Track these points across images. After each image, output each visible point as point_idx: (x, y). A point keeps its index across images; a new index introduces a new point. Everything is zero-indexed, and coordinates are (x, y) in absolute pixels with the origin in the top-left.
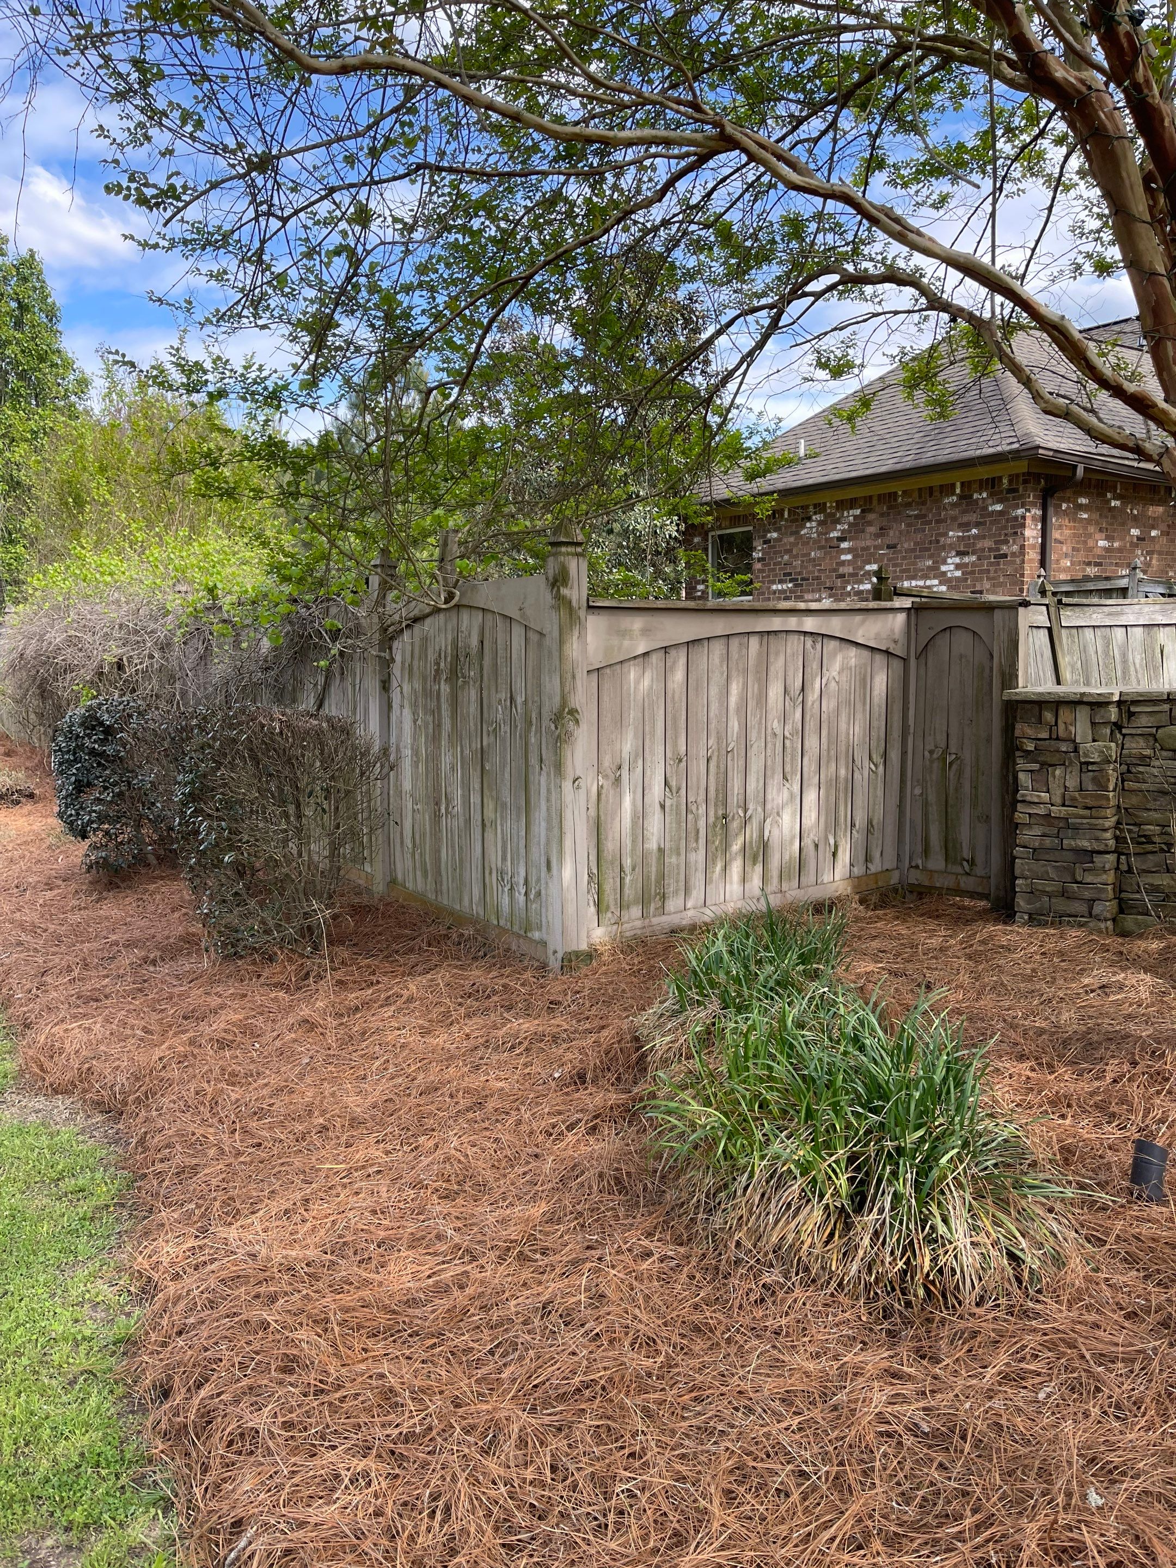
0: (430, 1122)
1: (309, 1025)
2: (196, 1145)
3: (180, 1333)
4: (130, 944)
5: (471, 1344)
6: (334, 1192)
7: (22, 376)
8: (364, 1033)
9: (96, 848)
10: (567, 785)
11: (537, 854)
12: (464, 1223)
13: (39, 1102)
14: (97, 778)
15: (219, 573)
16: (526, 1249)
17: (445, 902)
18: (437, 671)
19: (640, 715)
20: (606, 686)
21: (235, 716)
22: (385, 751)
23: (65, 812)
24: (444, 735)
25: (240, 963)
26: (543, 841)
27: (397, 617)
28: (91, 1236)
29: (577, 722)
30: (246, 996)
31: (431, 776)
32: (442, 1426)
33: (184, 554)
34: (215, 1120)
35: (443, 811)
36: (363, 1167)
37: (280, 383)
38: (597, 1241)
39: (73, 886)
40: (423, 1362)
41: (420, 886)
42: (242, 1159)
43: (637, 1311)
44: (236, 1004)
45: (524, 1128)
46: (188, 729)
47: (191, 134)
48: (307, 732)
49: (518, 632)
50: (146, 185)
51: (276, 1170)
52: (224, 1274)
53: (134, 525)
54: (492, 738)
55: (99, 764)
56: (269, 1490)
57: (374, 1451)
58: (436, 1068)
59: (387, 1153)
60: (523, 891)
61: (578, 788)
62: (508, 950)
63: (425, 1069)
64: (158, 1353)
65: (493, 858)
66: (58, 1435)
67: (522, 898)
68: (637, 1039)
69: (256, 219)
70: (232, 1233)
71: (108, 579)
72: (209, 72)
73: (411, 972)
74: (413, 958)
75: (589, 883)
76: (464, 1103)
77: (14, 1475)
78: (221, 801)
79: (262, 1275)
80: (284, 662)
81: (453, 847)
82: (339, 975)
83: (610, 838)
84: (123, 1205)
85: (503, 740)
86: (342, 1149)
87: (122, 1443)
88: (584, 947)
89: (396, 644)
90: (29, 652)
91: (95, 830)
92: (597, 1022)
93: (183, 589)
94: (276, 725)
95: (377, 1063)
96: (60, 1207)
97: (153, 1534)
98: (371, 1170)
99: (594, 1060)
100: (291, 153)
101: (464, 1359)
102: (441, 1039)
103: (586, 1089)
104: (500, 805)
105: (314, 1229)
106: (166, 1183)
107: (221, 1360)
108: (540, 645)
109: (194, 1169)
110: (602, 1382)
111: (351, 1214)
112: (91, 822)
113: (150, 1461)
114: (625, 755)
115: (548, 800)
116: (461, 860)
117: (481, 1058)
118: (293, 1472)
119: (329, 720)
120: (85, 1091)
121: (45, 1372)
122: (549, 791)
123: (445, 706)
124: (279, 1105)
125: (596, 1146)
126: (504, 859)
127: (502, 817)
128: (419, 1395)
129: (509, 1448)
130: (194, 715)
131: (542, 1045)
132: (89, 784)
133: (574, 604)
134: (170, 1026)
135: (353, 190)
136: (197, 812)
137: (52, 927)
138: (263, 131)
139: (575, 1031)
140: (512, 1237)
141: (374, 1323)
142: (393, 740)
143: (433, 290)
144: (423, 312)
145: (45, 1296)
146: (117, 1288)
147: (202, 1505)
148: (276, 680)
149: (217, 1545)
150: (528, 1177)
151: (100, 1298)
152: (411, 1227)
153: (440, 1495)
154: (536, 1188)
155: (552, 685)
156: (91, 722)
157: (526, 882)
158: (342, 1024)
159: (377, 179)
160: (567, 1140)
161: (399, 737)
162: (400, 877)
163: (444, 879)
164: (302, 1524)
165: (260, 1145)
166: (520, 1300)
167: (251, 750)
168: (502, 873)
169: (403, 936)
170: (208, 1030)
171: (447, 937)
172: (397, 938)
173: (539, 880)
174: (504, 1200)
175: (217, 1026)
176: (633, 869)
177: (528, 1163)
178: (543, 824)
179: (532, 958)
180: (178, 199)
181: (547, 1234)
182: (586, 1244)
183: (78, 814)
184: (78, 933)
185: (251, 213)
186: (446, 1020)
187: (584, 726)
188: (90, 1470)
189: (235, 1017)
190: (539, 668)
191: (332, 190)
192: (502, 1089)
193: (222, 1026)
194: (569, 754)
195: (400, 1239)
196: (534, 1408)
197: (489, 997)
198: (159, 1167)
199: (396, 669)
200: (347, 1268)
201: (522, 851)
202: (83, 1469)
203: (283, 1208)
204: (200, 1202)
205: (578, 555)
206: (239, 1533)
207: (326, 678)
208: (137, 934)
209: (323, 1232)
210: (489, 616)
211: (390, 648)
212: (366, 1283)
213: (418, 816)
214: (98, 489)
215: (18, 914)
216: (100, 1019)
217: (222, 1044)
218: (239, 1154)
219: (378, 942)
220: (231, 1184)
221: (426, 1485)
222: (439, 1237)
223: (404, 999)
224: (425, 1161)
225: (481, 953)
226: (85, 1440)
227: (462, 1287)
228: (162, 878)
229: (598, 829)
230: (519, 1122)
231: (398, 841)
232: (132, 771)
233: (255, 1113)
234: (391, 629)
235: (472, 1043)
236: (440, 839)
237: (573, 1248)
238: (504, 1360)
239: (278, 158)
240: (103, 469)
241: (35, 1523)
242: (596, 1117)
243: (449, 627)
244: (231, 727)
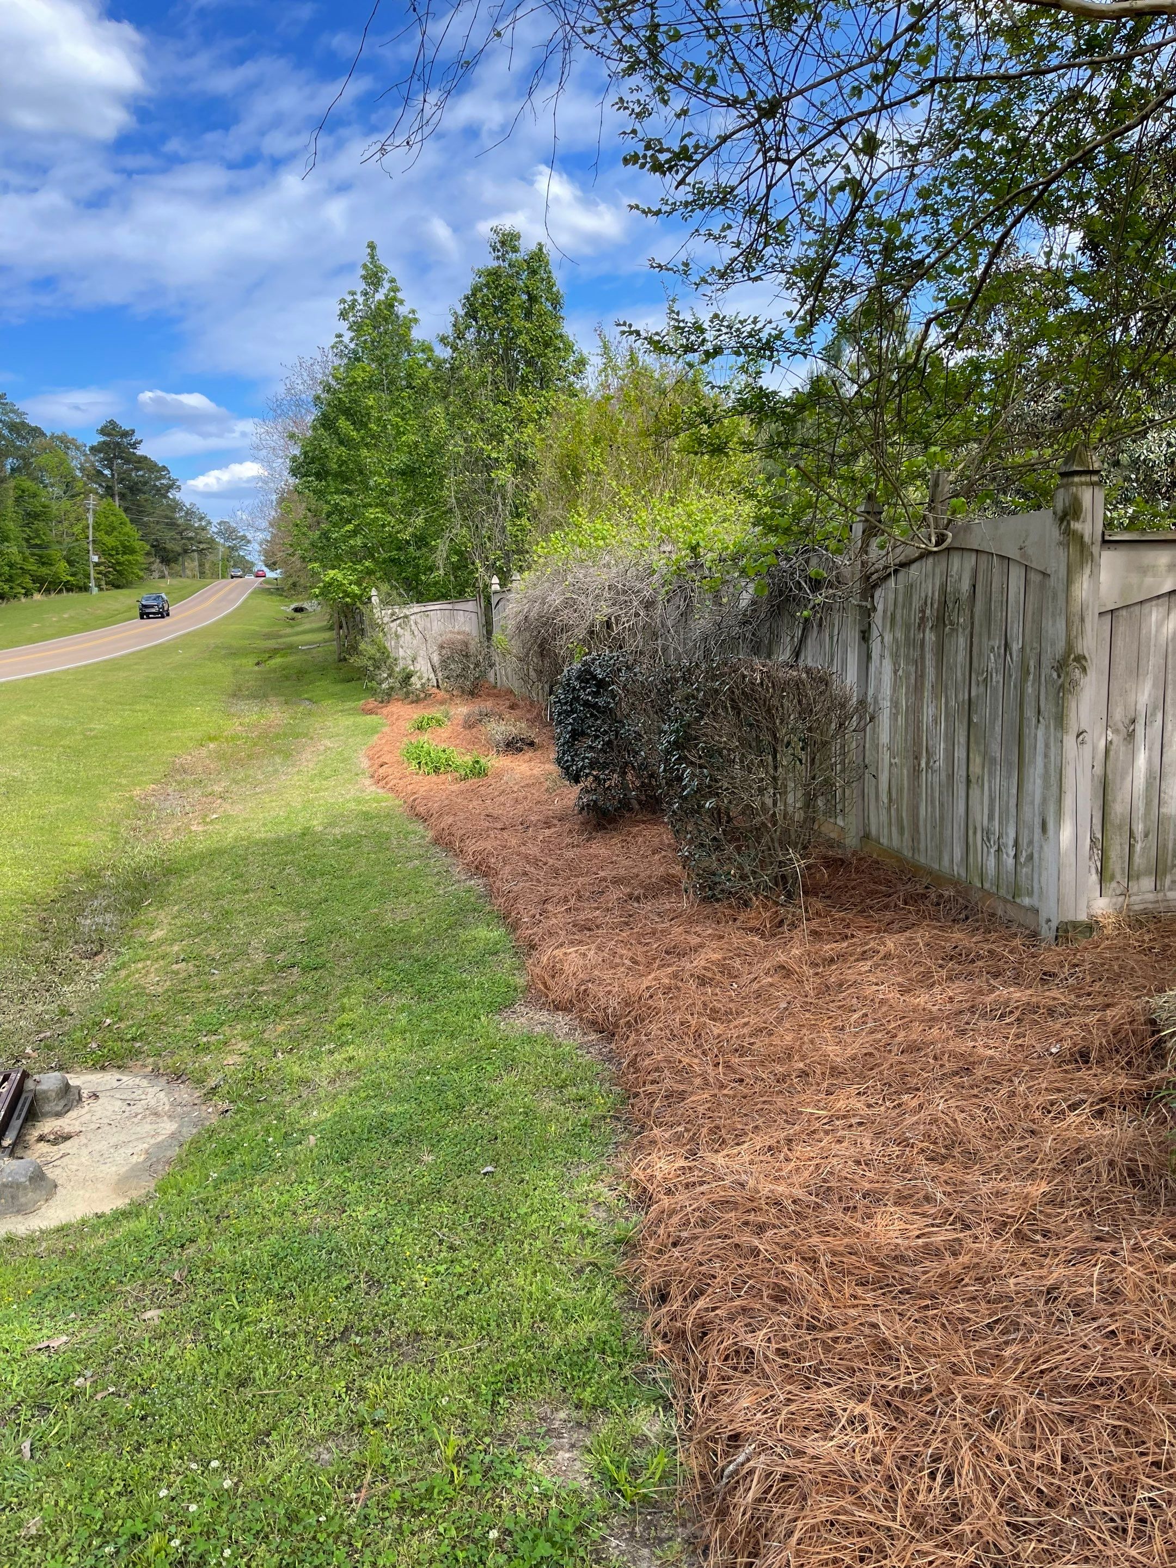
0: (913, 1081)
1: (784, 971)
2: (683, 1073)
3: (675, 1245)
4: (617, 881)
5: (967, 1314)
6: (816, 1137)
7: (529, 363)
8: (841, 985)
9: (587, 792)
10: (1070, 741)
11: (1031, 814)
12: (957, 1189)
13: (544, 1016)
14: (589, 727)
15: (701, 531)
16: (1025, 1228)
17: (923, 860)
18: (922, 619)
19: (1163, 662)
20: (1121, 629)
21: (718, 668)
22: (862, 702)
23: (562, 758)
24: (928, 686)
25: (717, 905)
26: (1038, 799)
27: (879, 565)
28: (591, 1141)
29: (1084, 670)
30: (723, 937)
31: (911, 729)
32: (941, 1390)
33: (670, 515)
34: (699, 1052)
35: (923, 765)
36: (844, 1117)
37: (774, 333)
38: (1108, 1233)
39: (568, 826)
40: (916, 1321)
41: (896, 843)
42: (725, 1092)
43: (1160, 1316)
44: (714, 944)
45: (1018, 1101)
46: (672, 681)
47: (705, 90)
48: (787, 683)
49: (1016, 574)
50: (661, 151)
51: (759, 1106)
52: (715, 1197)
53: (623, 492)
54: (982, 689)
55: (592, 715)
56: (765, 1412)
57: (870, 1398)
58: (917, 1027)
59: (869, 1106)
60: (1012, 853)
61: (1083, 743)
62: (993, 915)
63: (906, 1027)
64: (657, 1259)
65: (979, 818)
66: (569, 1318)
67: (1011, 861)
68: (1153, 1022)
69: (764, 166)
70: (719, 1160)
71: (601, 543)
72: (726, 23)
73: (888, 928)
74: (889, 915)
75: (1091, 848)
76: (950, 1066)
77: (531, 1346)
78: (703, 749)
79: (750, 1205)
80: (762, 616)
81: (933, 802)
82: (814, 924)
83: (1119, 799)
84: (618, 1119)
85: (995, 690)
86: (823, 1096)
87: (624, 1336)
88: (1083, 917)
89: (878, 593)
90: (533, 615)
91: (587, 775)
92: (1100, 1000)
93: (668, 549)
94: (758, 676)
95: (856, 1016)
96: (565, 1111)
97: (654, 1429)
98: (854, 1121)
99: (1098, 1039)
100: (800, 92)
101: (960, 1327)
102: (922, 999)
103: (1090, 1068)
104: (988, 760)
105: (797, 1169)
106: (657, 1104)
107: (715, 1277)
108: (1042, 586)
109: (682, 1096)
110: (1120, 1382)
111: (835, 1161)
112: (584, 767)
113: (651, 1359)
114: (1141, 708)
115: (1046, 756)
116: (942, 818)
117: (968, 1023)
118: (789, 1400)
119: (808, 671)
120: (582, 1010)
121: (556, 1257)
122: (1047, 746)
123: (928, 656)
124: (760, 1044)
125: (1102, 1130)
126: (991, 817)
127: (990, 773)
128: (915, 1352)
129: (1015, 1427)
130: (679, 667)
131: (1036, 1017)
132: (583, 734)
133: (1087, 539)
134: (654, 959)
135: (861, 120)
136: (681, 759)
137: (551, 862)
138: (774, 74)
139: (1075, 1006)
140: (1009, 1212)
141: (863, 1272)
142: (871, 692)
143: (935, 213)
144: (924, 239)
145: (555, 1189)
146: (617, 1193)
147: (700, 1411)
148: (753, 634)
149: (716, 1455)
150: (1024, 1153)
151: (602, 1199)
152: (897, 1184)
153: (940, 1458)
154: (1035, 1165)
155: (1056, 629)
156: (586, 676)
157: (1016, 844)
158: (817, 974)
159: (887, 103)
160: (1069, 1120)
161: (878, 689)
162: (874, 832)
163: (923, 837)
164: (799, 1453)
165: (742, 1081)
166: (1021, 1279)
167: (732, 700)
168: (988, 833)
169: (877, 892)
170: (689, 966)
171: (924, 896)
172: (872, 893)
173: (1031, 842)
174: (998, 1173)
175: (699, 962)
176: (1146, 836)
177: (1023, 1138)
178: (1039, 782)
179: (1020, 925)
180: (690, 159)
181: (1049, 1216)
182: (1095, 1234)
183: (573, 760)
184: (573, 868)
185: (760, 160)
186: (926, 980)
187: (1092, 674)
188: (597, 1356)
189: (716, 956)
190: (1040, 611)
191: (840, 123)
192: (992, 1058)
193: (703, 963)
194: (1073, 705)
195: (886, 1194)
196: (1040, 1395)
197: (973, 961)
198: (650, 1088)
199: (878, 618)
200: (832, 1213)
201: (1013, 810)
202: (590, 1353)
203: (768, 1144)
204: (689, 1126)
205: (1093, 484)
206: (737, 1447)
207: (804, 629)
208: (622, 872)
209: (806, 1174)
210: (984, 558)
211: (872, 597)
212: (851, 1231)
213: (895, 770)
214: (594, 460)
215: (523, 848)
216: (593, 946)
217: (703, 982)
218: (722, 1087)
219: (851, 897)
220: (716, 1114)
221: (927, 1444)
222: (927, 1199)
223: (881, 954)
224: (910, 1120)
225: (962, 916)
226: (592, 1327)
227: (955, 1254)
228: (644, 822)
229: (1105, 789)
230: (1013, 1094)
231: (873, 796)
232: (620, 722)
233: (737, 1050)
234: (875, 577)
235: (956, 1006)
236: (919, 795)
237: (1080, 1234)
238: (1005, 1338)
239: (787, 99)
240: (596, 442)
241: (550, 1394)
242: (1103, 1100)
243: (938, 571)
244: (714, 678)
